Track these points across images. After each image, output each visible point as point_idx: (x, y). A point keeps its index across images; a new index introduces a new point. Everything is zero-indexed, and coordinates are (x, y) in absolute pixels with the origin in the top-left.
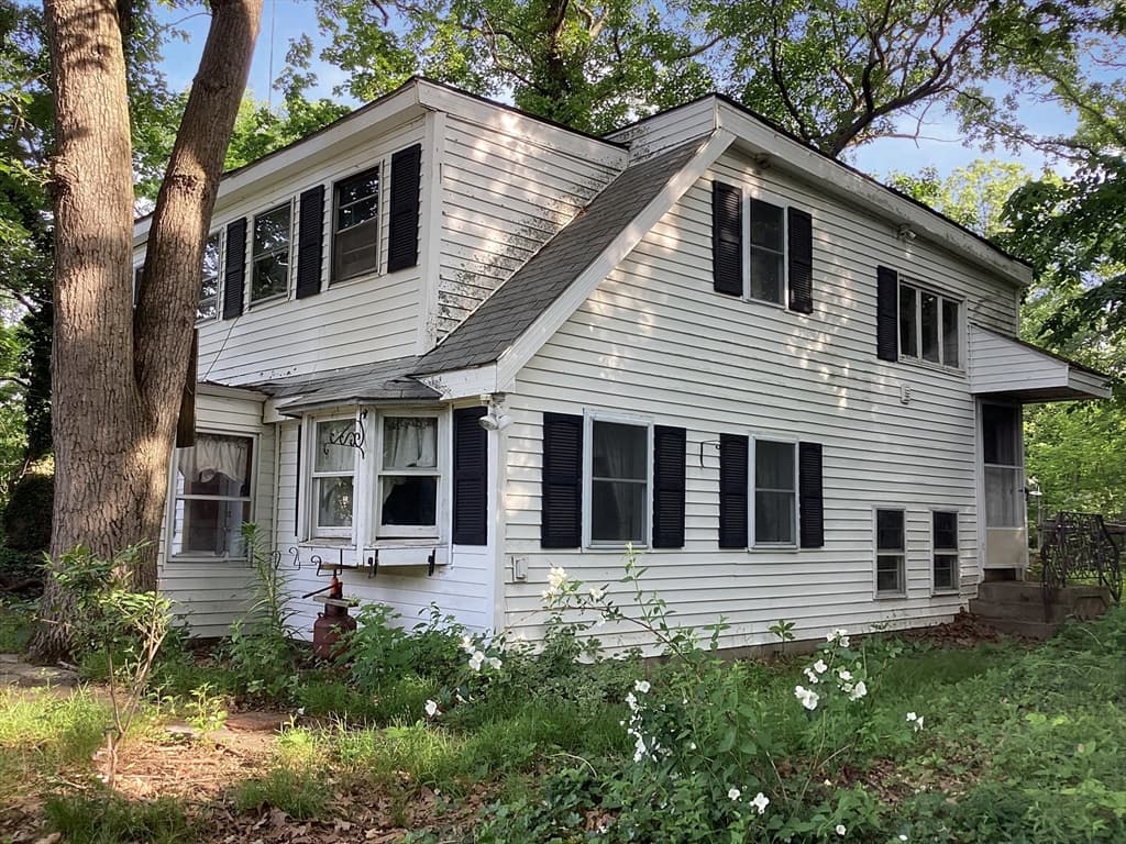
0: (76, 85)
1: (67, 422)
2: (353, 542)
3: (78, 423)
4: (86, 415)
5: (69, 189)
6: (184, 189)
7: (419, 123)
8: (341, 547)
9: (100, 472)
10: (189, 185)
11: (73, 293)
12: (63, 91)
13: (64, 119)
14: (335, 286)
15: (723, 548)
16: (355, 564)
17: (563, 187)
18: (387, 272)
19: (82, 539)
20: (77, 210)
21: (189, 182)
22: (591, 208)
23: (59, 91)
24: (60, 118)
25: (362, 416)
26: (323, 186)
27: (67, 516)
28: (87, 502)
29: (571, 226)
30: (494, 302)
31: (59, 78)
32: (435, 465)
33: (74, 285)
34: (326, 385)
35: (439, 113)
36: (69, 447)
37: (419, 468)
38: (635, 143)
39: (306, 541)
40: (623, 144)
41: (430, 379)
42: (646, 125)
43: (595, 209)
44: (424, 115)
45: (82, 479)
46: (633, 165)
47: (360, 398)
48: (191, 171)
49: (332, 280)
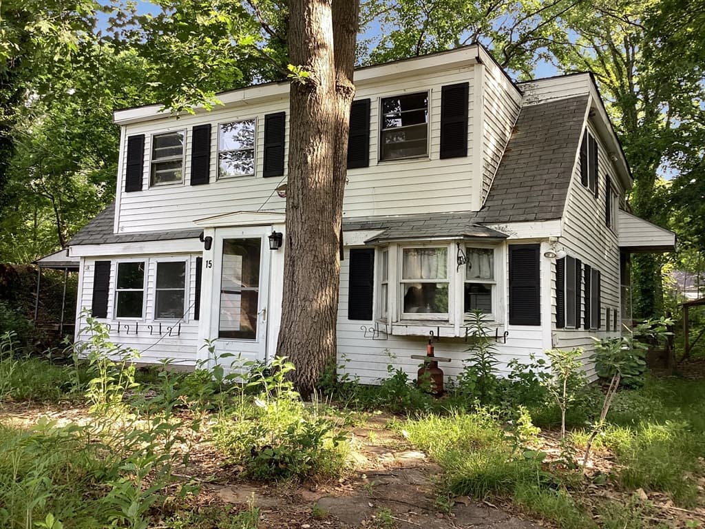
0: (317, 20)
1: (309, 242)
2: (450, 322)
3: (316, 243)
4: (320, 238)
5: (316, 89)
6: (344, 96)
7: (471, 68)
8: (438, 325)
9: (326, 276)
10: (348, 93)
11: (315, 158)
12: (309, 23)
13: (310, 41)
14: (384, 163)
15: (585, 328)
16: (453, 336)
17: (508, 115)
18: (439, 157)
19: (316, 319)
20: (318, 103)
21: (348, 91)
22: (520, 129)
23: (307, 23)
24: (307, 41)
25: (457, 246)
26: (369, 99)
27: (307, 303)
28: (320, 294)
29: (516, 139)
30: (503, 182)
31: (306, 13)
32: (492, 277)
33: (315, 153)
34: (389, 225)
35: (483, 66)
36: (310, 258)
37: (484, 279)
38: (527, 93)
39: (397, 321)
40: (521, 93)
41: (497, 226)
42: (536, 83)
43: (527, 130)
44: (473, 65)
45: (318, 280)
46: (526, 105)
47: (465, 236)
48: (348, 84)
49: (381, 159)
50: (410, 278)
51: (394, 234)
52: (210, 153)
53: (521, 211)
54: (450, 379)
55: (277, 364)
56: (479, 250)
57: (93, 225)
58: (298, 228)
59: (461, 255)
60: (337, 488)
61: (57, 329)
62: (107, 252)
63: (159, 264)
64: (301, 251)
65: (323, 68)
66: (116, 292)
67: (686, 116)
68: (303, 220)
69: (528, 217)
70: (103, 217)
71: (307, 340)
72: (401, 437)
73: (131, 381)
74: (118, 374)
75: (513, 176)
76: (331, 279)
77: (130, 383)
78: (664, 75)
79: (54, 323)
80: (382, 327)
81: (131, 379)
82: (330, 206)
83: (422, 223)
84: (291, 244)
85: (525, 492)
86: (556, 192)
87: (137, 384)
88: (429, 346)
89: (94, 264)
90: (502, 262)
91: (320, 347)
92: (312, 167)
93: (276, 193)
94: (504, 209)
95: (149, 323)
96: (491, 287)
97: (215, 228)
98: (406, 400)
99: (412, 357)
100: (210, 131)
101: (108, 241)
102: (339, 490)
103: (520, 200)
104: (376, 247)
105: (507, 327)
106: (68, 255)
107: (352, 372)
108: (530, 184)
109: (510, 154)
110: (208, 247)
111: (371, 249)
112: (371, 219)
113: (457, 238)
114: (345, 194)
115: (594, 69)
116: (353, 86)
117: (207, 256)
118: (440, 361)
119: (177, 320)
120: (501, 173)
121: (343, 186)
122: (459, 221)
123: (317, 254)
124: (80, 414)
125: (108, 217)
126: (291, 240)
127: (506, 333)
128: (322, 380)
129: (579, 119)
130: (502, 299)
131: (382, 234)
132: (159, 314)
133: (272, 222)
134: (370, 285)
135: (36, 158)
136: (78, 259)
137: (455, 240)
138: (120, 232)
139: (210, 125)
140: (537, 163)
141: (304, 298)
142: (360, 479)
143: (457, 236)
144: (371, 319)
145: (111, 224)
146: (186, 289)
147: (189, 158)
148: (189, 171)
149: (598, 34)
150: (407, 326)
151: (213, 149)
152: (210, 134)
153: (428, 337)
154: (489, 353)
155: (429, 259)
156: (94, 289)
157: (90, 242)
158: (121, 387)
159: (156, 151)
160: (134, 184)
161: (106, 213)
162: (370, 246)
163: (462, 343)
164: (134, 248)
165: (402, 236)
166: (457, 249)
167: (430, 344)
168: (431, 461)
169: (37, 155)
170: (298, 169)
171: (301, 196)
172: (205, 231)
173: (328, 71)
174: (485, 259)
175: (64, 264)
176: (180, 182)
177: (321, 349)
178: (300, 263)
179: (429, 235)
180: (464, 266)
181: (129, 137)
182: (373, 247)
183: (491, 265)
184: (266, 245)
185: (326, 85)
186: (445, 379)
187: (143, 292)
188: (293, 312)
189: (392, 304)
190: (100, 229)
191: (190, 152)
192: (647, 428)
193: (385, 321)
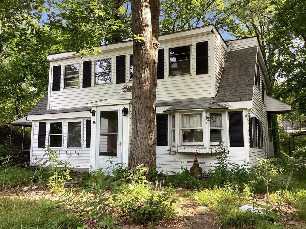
0: (145, 14)
1: (144, 112)
2: (204, 146)
3: (147, 113)
4: (148, 110)
5: (145, 44)
6: (155, 47)
7: (207, 36)
8: (199, 148)
9: (151, 127)
10: (157, 46)
12: (142, 15)
13: (142, 24)
14: (171, 77)
15: (259, 147)
16: (206, 152)
17: (223, 55)
18: (196, 74)
19: (148, 146)
20: (146, 51)
21: (157, 45)
22: (228, 61)
23: (140, 15)
24: (141, 23)
25: (206, 113)
26: (163, 49)
27: (143, 139)
28: (149, 136)
29: (227, 65)
30: (223, 84)
31: (140, 11)
32: (221, 126)
33: (145, 73)
34: (174, 104)
35: (214, 34)
36: (144, 119)
37: (218, 127)
38: (230, 46)
39: (180, 146)
40: (227, 46)
41: (223, 103)
42: (233, 42)
43: (231, 62)
44: (209, 34)
45: (148, 129)
46: (229, 51)
47: (210, 108)
48: (157, 42)
49: (169, 75)
50: (185, 127)
51: (177, 108)
52: (91, 74)
53: (234, 97)
54: (205, 172)
55: (138, 168)
56: (215, 114)
57: (37, 106)
58: (138, 106)
59: (208, 117)
60: (175, 225)
61: (20, 153)
62: (44, 118)
63: (69, 123)
64: (140, 116)
65: (147, 35)
66: (49, 136)
67: (286, 55)
68: (141, 103)
69: (237, 99)
70: (41, 102)
71: (144, 156)
72: (194, 200)
73: (68, 177)
74: (61, 174)
75: (227, 82)
76: (153, 129)
77: (67, 178)
78: (277, 38)
79: (18, 150)
80: (173, 149)
81: (68, 176)
82: (152, 96)
83: (189, 103)
84: (135, 113)
85: (263, 224)
86: (248, 88)
87: (71, 178)
88: (195, 157)
89: (39, 123)
90: (225, 119)
91: (149, 159)
92: (144, 79)
93: (122, 91)
94: (226, 96)
95: (65, 149)
96: (221, 130)
97: (97, 106)
98: (190, 182)
99: (188, 162)
100: (91, 63)
101: (45, 113)
102: (176, 226)
103: (233, 92)
104: (168, 114)
105: (229, 148)
106: (26, 120)
107: (165, 170)
108: (236, 85)
109: (225, 72)
110: (94, 115)
111: (166, 115)
112: (166, 101)
113: (207, 109)
114: (157, 90)
115: (247, 35)
116: (159, 43)
117: (93, 119)
118: (200, 163)
119: (78, 148)
120: (222, 80)
121: (156, 87)
122: (206, 102)
123: (147, 117)
124: (44, 193)
125: (44, 102)
126: (135, 111)
127: (229, 150)
128: (151, 174)
129: (254, 57)
130: (226, 136)
131: (172, 108)
132: (69, 145)
133: (123, 103)
134: (166, 131)
135: (6, 76)
136: (31, 122)
137: (205, 110)
138: (50, 109)
139: (91, 61)
140: (238, 76)
141: (142, 137)
142: (183, 220)
143: (206, 108)
144: (167, 145)
145: (46, 105)
146: (82, 134)
147: (82, 76)
148: (82, 81)
149: (248, 21)
150: (184, 148)
151: (93, 72)
152: (91, 65)
153: (195, 153)
154: (226, 160)
155: (193, 119)
156: (39, 134)
157: (37, 114)
158: (64, 180)
159: (66, 73)
160: (56, 87)
161: (43, 101)
162: (166, 113)
163: (210, 155)
164: (57, 116)
165: (181, 109)
166: (206, 114)
167: (195, 156)
168: (211, 211)
169: (7, 75)
170: (138, 80)
171: (139, 92)
172: (92, 108)
173: (150, 37)
174: (218, 118)
175: (23, 124)
176: (78, 86)
177: (150, 160)
178: (139, 122)
179: (193, 108)
180: (209, 121)
181: (54, 67)
182: (167, 113)
183: (221, 121)
184: (120, 114)
185: (149, 43)
186: (203, 172)
187: (61, 135)
188: (137, 143)
189: (177, 138)
190: (41, 108)
191: (82, 73)
192: (299, 192)
193: (174, 146)
